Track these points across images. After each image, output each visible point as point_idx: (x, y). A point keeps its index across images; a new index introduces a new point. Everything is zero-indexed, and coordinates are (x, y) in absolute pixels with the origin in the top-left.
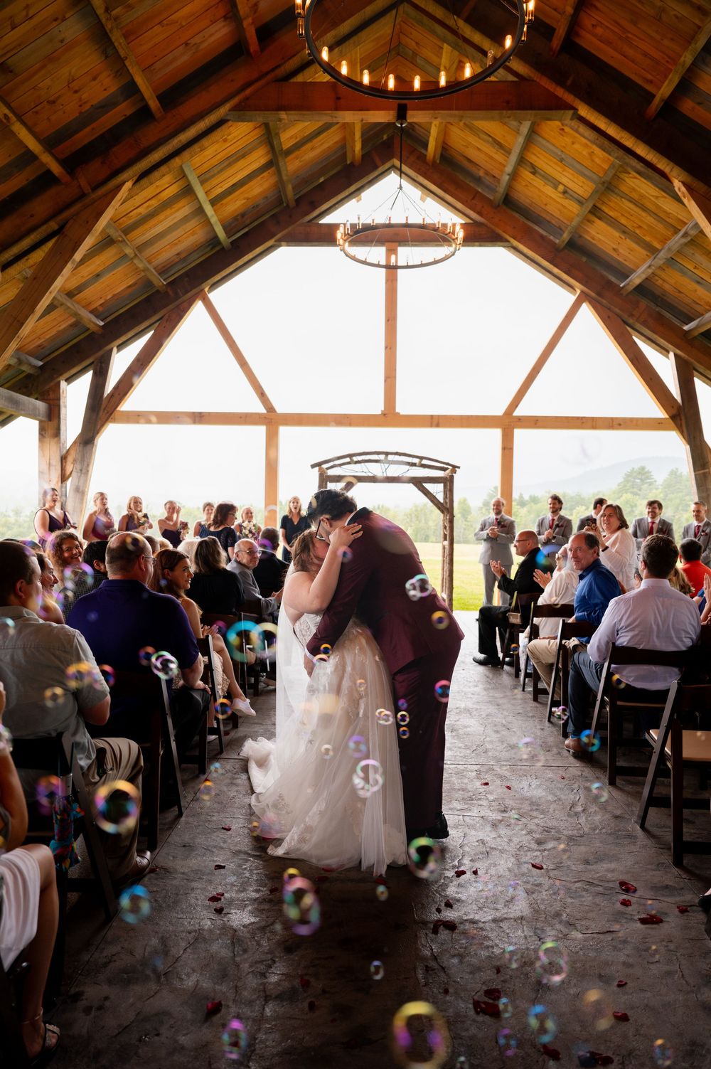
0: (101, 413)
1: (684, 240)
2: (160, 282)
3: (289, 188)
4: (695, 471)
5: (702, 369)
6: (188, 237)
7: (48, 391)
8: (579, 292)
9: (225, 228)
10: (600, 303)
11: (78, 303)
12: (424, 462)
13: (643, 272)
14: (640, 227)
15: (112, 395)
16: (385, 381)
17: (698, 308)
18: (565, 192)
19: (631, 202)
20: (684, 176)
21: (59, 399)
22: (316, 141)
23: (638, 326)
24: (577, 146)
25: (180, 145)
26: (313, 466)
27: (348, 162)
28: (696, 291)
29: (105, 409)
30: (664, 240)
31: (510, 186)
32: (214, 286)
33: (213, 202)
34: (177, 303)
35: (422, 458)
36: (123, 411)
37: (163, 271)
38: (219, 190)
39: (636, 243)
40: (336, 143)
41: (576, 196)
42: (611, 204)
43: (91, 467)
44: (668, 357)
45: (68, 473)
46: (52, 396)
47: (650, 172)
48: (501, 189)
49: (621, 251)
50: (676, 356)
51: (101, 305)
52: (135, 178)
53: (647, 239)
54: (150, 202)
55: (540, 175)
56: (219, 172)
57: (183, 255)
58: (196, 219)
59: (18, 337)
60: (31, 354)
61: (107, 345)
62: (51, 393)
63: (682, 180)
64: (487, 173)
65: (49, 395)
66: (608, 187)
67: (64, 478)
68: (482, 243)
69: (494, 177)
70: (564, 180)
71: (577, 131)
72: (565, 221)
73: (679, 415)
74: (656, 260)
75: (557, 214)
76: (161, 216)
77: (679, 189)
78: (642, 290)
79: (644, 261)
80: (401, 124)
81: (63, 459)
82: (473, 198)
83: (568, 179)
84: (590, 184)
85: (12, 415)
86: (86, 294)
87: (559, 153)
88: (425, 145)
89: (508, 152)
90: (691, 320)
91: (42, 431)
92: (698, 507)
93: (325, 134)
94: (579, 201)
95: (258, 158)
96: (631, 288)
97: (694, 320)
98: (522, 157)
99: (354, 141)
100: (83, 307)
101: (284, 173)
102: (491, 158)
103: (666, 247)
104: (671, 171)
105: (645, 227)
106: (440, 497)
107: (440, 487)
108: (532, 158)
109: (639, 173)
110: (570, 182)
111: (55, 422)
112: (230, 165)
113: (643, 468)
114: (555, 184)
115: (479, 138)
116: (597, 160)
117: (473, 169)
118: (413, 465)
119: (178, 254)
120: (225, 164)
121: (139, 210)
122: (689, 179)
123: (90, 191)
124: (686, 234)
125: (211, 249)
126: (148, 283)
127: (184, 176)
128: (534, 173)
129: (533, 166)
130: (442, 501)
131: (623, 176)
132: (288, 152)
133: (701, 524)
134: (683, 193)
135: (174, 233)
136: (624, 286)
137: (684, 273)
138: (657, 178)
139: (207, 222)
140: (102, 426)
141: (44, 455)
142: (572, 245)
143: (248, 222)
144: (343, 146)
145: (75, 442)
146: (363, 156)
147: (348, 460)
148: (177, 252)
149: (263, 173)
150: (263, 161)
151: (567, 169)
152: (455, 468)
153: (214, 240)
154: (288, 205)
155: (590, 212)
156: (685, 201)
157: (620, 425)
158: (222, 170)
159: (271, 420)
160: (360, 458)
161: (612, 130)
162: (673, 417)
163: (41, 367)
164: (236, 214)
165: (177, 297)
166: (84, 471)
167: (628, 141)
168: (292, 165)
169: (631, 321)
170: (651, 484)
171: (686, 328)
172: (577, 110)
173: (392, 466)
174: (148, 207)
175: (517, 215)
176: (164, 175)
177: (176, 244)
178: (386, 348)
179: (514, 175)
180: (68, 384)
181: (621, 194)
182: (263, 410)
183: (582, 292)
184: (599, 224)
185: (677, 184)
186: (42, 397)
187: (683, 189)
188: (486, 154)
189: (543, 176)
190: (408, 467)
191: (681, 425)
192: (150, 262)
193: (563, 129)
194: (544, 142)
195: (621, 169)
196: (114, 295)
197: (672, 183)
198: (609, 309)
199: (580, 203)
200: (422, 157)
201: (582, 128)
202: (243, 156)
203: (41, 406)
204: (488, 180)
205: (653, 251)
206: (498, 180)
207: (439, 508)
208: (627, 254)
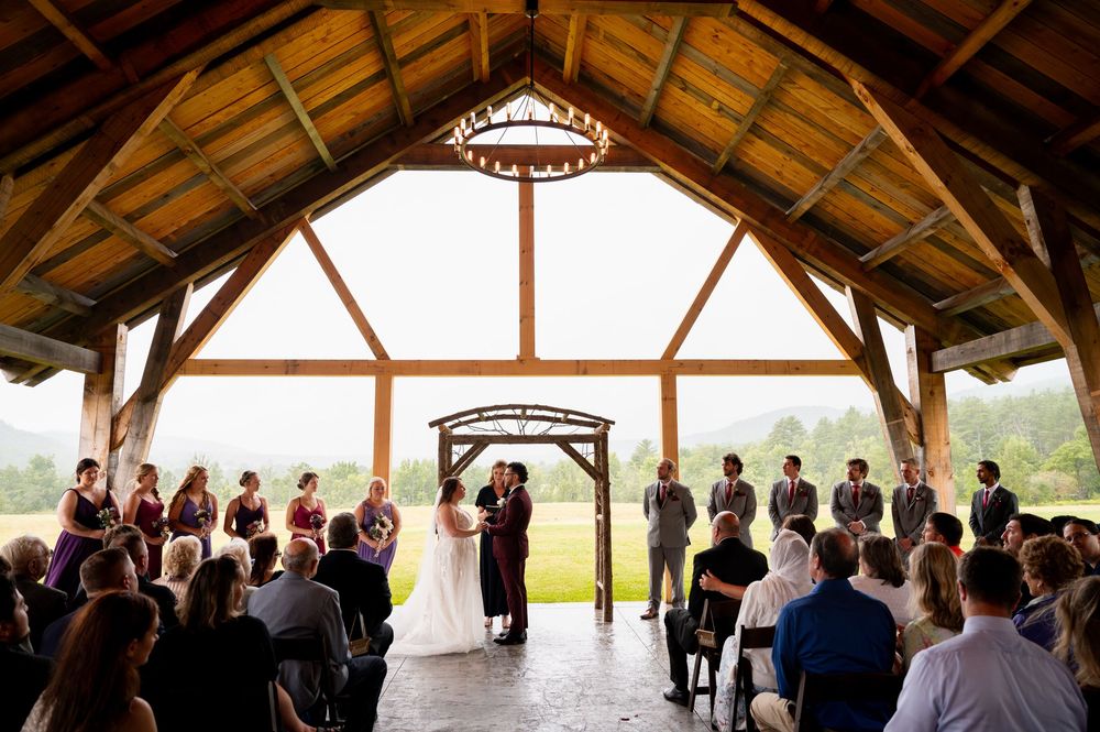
0: (168, 362)
1: (861, 156)
2: (249, 207)
3: (406, 103)
4: (887, 422)
5: (883, 304)
6: (283, 155)
7: (101, 337)
8: (739, 220)
9: (329, 147)
10: (765, 233)
11: (141, 229)
12: (571, 416)
13: (813, 195)
14: (807, 145)
15: (183, 340)
16: (521, 321)
17: (874, 236)
18: (720, 110)
19: (795, 116)
20: (866, 75)
21: (115, 347)
22: (437, 52)
23: (809, 258)
24: (733, 55)
25: (258, 31)
26: (432, 425)
27: (475, 79)
28: (873, 216)
29: (173, 358)
30: (835, 160)
31: (657, 106)
32: (318, 213)
33: (313, 115)
34: (270, 231)
35: (567, 412)
36: (196, 360)
37: (253, 194)
38: (321, 101)
39: (804, 164)
40: (461, 56)
41: (732, 112)
42: (773, 120)
43: (151, 431)
44: (844, 293)
45: (120, 438)
46: (106, 341)
47: (825, 74)
48: (648, 107)
49: (785, 174)
50: (853, 290)
51: (173, 233)
52: (200, 69)
53: (816, 159)
54: (231, 108)
55: (692, 90)
56: (318, 79)
57: (279, 177)
58: (293, 133)
59: (28, 260)
60: (82, 291)
61: (181, 280)
62: (105, 339)
63: (864, 81)
64: (631, 92)
65: (102, 341)
66: (770, 99)
67: (114, 445)
68: (629, 168)
69: (639, 96)
70: (719, 95)
71: (737, 30)
72: (721, 143)
73: (863, 356)
74: (828, 181)
75: (711, 135)
76: (247, 127)
77: (860, 92)
78: (810, 218)
79: (813, 184)
80: (532, 16)
81: (115, 421)
82: (617, 119)
83: (723, 93)
84: (749, 98)
85: (50, 368)
86: (152, 217)
87: (714, 64)
88: (561, 64)
89: (654, 66)
90: (867, 250)
91: (89, 386)
92: (908, 467)
93: (446, 45)
94: (737, 119)
95: (366, 67)
96: (799, 214)
97: (869, 250)
98: (671, 72)
99: (480, 55)
100: (149, 235)
101: (398, 85)
102: (635, 74)
103: (839, 166)
104: (850, 70)
105: (813, 145)
106: (591, 459)
107: (591, 447)
108: (681, 72)
109: (811, 75)
110: (726, 97)
111: (107, 375)
112: (332, 71)
113: (792, 418)
114: (709, 100)
115: (621, 51)
116: (757, 70)
117: (617, 90)
118: (557, 420)
119: (271, 176)
120: (326, 69)
121: (217, 117)
122: (871, 79)
123: (137, 80)
124: (863, 149)
125: (315, 171)
126: (236, 210)
127: (274, 79)
128: (684, 90)
129: (683, 81)
130: (593, 464)
131: (787, 87)
132: (403, 63)
133: (916, 487)
134: (864, 96)
135: (266, 149)
136: (790, 214)
137: (858, 196)
138: (833, 81)
139: (307, 139)
140: (169, 378)
141: (89, 417)
142: (729, 169)
143: (358, 142)
144: (469, 60)
145: (131, 400)
146: (491, 73)
147: (476, 416)
148: (270, 173)
149: (375, 83)
150: (373, 70)
151: (722, 82)
152: (608, 423)
153: (317, 161)
154: (405, 125)
155: (749, 130)
156: (868, 105)
157: (797, 369)
158: (322, 76)
159: (383, 368)
160: (491, 414)
161: (779, 25)
162: (856, 359)
163: (94, 307)
164: (343, 131)
165: (271, 225)
166: (141, 435)
167: (798, 37)
168: (409, 78)
169: (800, 252)
170: (801, 434)
171: (861, 259)
172: (737, 3)
173: (532, 423)
174: (228, 114)
175: (666, 138)
176: (240, 69)
177: (268, 163)
178: (521, 283)
179: (662, 92)
180: (130, 329)
181: (785, 108)
182: (372, 357)
183: (743, 220)
184: (761, 145)
185: (856, 86)
186: (91, 344)
187: (865, 91)
188: (630, 70)
189: (694, 92)
190: (549, 424)
191: (866, 368)
192: (236, 183)
193: (717, 36)
194: (695, 52)
195: (784, 79)
196: (190, 222)
197: (851, 86)
198: (775, 239)
199: (738, 121)
200: (559, 77)
201: (744, 26)
202: (348, 62)
203: (89, 355)
204: (632, 100)
205: (823, 173)
206: (644, 100)
207: (590, 474)
208: (792, 178)
